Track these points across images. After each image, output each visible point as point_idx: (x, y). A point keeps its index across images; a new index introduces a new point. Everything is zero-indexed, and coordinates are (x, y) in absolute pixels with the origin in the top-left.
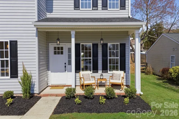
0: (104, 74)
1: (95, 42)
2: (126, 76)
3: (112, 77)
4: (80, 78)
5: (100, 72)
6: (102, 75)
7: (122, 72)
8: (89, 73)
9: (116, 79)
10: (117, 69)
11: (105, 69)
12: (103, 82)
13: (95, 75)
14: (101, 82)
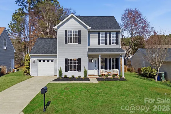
0: (110, 71)
1: (106, 58)
2: (119, 71)
3: (113, 72)
4: (101, 72)
5: (108, 70)
6: (109, 71)
7: (118, 70)
8: (104, 70)
9: (115, 72)
10: (115, 69)
11: (110, 69)
12: (110, 74)
13: (106, 71)
14: (109, 74)
